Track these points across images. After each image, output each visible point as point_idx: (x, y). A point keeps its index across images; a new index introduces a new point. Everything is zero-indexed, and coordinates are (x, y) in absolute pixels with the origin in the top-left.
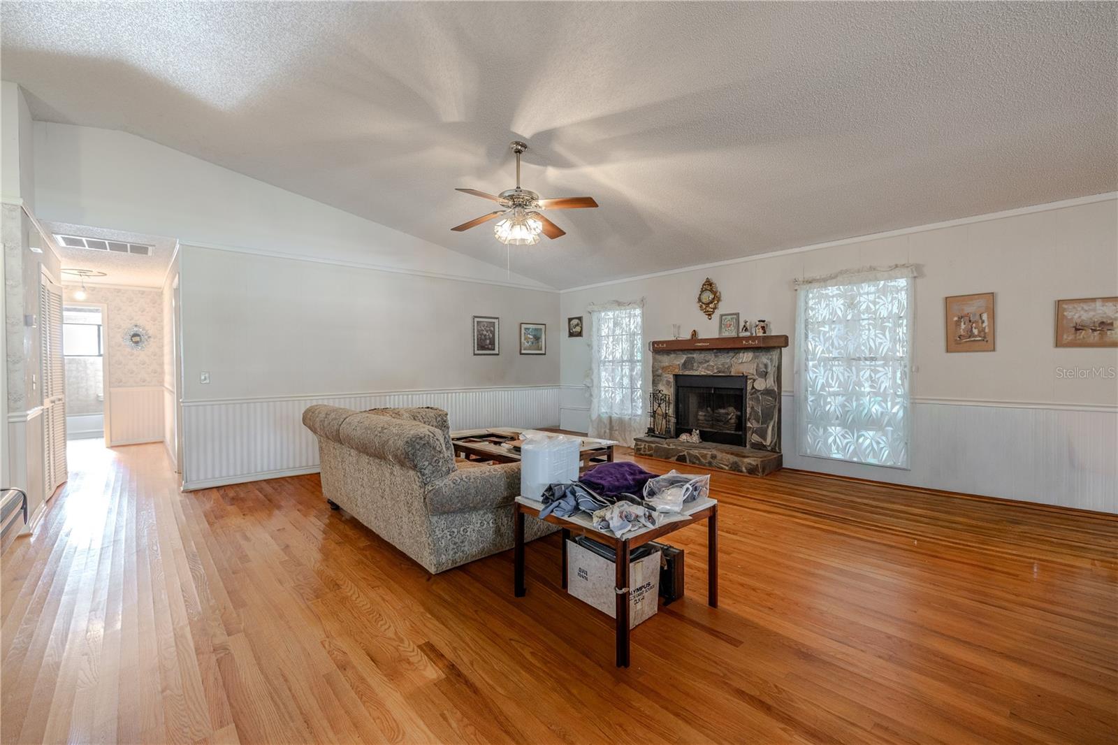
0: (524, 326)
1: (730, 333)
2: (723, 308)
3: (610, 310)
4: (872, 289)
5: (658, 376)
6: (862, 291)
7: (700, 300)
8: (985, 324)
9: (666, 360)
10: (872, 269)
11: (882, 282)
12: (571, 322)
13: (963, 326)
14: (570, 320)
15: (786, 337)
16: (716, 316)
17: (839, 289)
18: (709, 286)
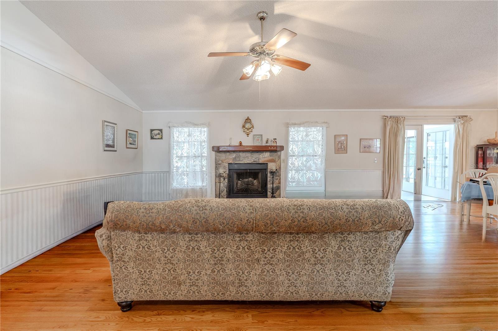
0: (129, 132)
1: (258, 144)
2: (255, 131)
3: (186, 127)
4: (315, 130)
5: (220, 164)
6: (312, 130)
7: (244, 126)
8: (345, 145)
9: (223, 156)
10: (317, 122)
11: (318, 128)
12: (153, 132)
13: (339, 145)
14: (152, 130)
15: (283, 147)
16: (251, 135)
17: (304, 129)
18: (248, 120)
